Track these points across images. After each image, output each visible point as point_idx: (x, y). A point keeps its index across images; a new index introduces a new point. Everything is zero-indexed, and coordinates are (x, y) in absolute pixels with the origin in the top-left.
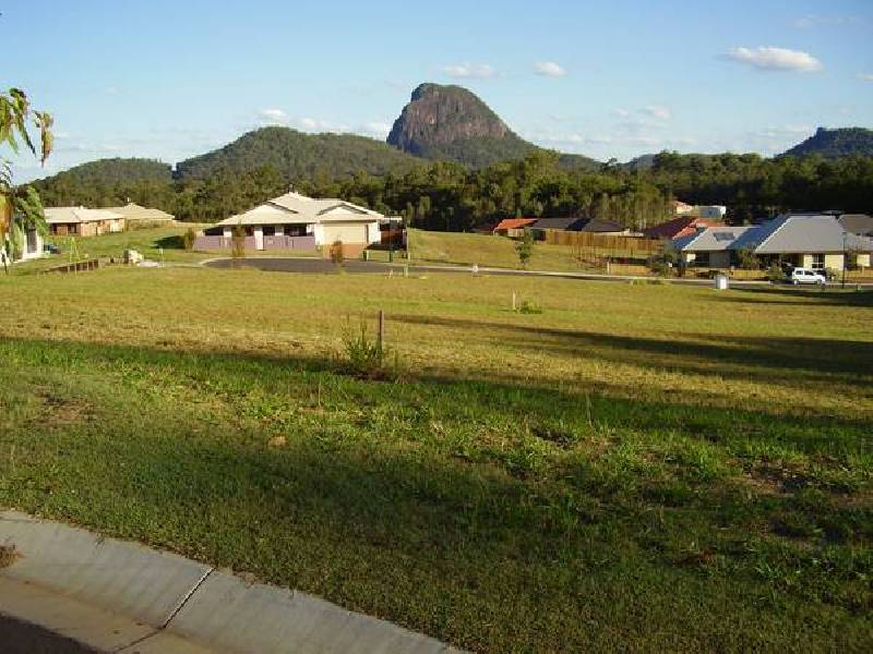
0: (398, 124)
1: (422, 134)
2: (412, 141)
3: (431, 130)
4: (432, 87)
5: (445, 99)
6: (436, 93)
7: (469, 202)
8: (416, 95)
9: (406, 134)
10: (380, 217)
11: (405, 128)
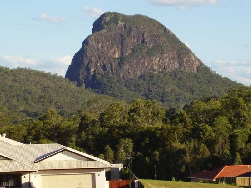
0: (79, 58)
1: (104, 68)
2: (94, 76)
3: (114, 65)
4: (115, 17)
5: (130, 30)
6: (121, 24)
7: (177, 145)
8: (98, 25)
9: (88, 69)
10: (107, 164)
11: (86, 63)
